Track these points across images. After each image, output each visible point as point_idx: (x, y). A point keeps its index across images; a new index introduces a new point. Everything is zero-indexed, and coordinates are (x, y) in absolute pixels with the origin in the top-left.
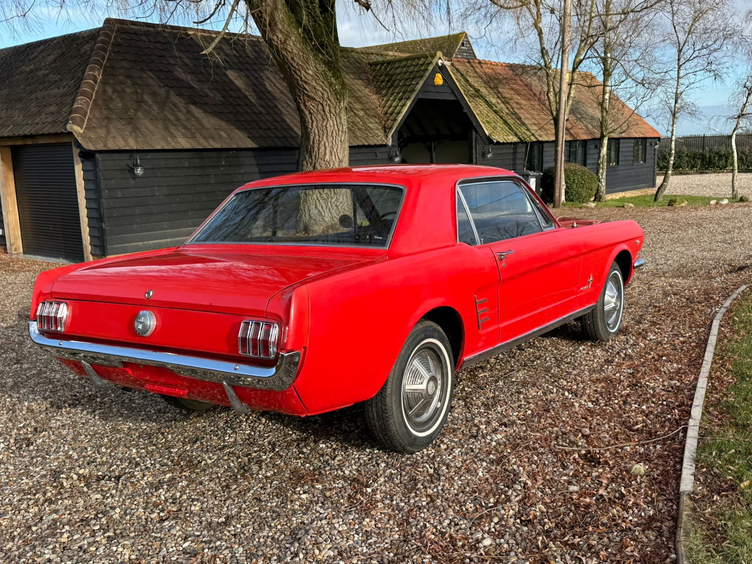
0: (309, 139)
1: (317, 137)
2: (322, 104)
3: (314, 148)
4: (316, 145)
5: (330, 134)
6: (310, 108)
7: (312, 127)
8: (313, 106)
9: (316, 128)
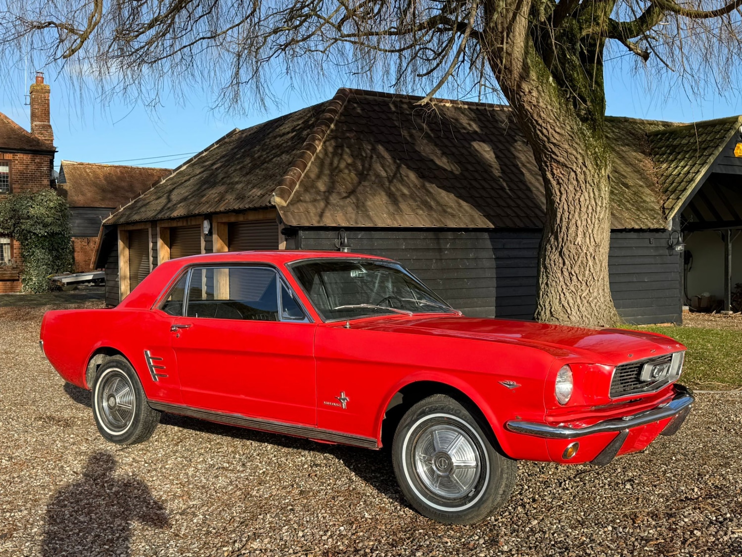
0: (556, 216)
1: (566, 214)
2: (575, 172)
3: (561, 228)
4: (564, 224)
5: (584, 209)
6: (559, 177)
7: (560, 200)
8: (563, 174)
9: (565, 202)
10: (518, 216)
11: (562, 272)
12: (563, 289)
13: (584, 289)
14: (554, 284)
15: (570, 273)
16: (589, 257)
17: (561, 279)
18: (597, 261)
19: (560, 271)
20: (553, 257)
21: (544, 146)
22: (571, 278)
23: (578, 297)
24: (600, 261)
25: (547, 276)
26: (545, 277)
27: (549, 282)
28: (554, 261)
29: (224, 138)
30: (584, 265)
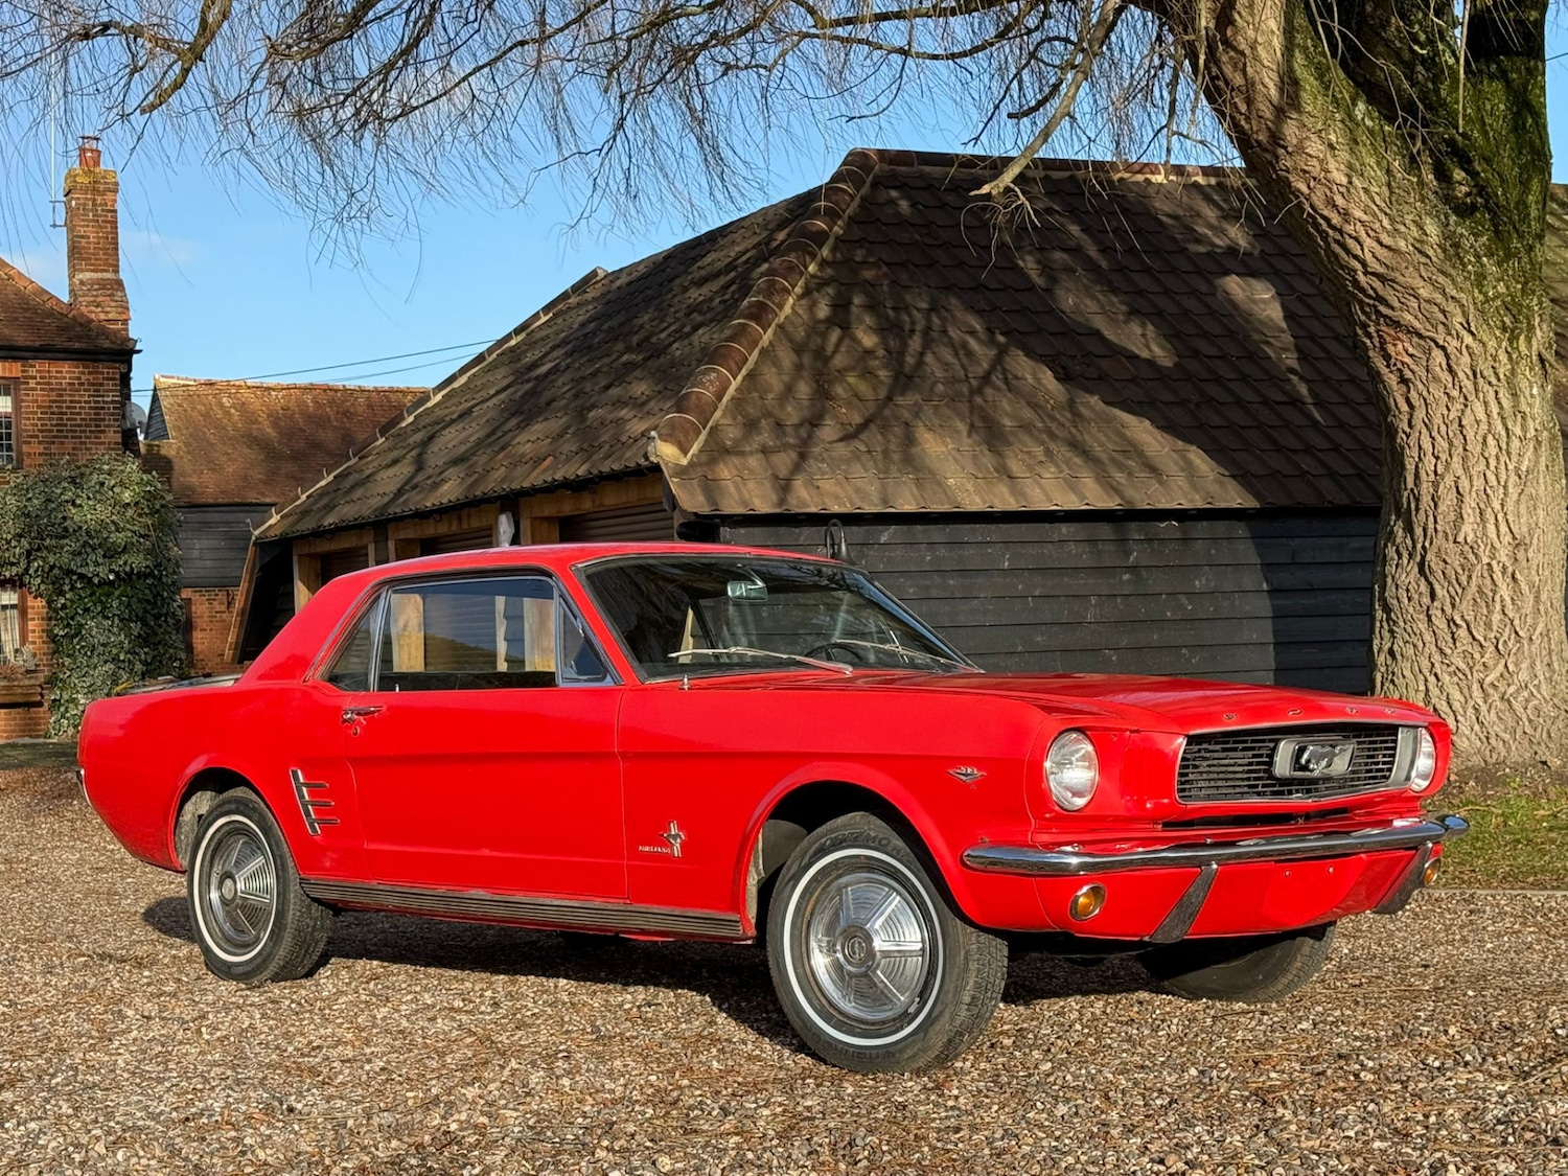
0: (1403, 467)
1: (1429, 462)
2: (1443, 348)
3: (1417, 500)
4: (1426, 489)
5: (1475, 448)
6: (1403, 363)
7: (1410, 426)
8: (1411, 356)
9: (1424, 430)
10: (1332, 475)
11: (1429, 617)
12: (1433, 665)
13: (1491, 663)
14: (1410, 651)
15: (1451, 621)
16: (1498, 575)
17: (1428, 637)
18: (1524, 587)
19: (1423, 617)
20: (1403, 578)
21: (1356, 283)
22: (1453, 634)
23: (1475, 686)
24: (1532, 585)
25: (1391, 631)
26: (1387, 635)
27: (1396, 647)
28: (1408, 590)
29: (564, 296)
30: (1486, 598)
